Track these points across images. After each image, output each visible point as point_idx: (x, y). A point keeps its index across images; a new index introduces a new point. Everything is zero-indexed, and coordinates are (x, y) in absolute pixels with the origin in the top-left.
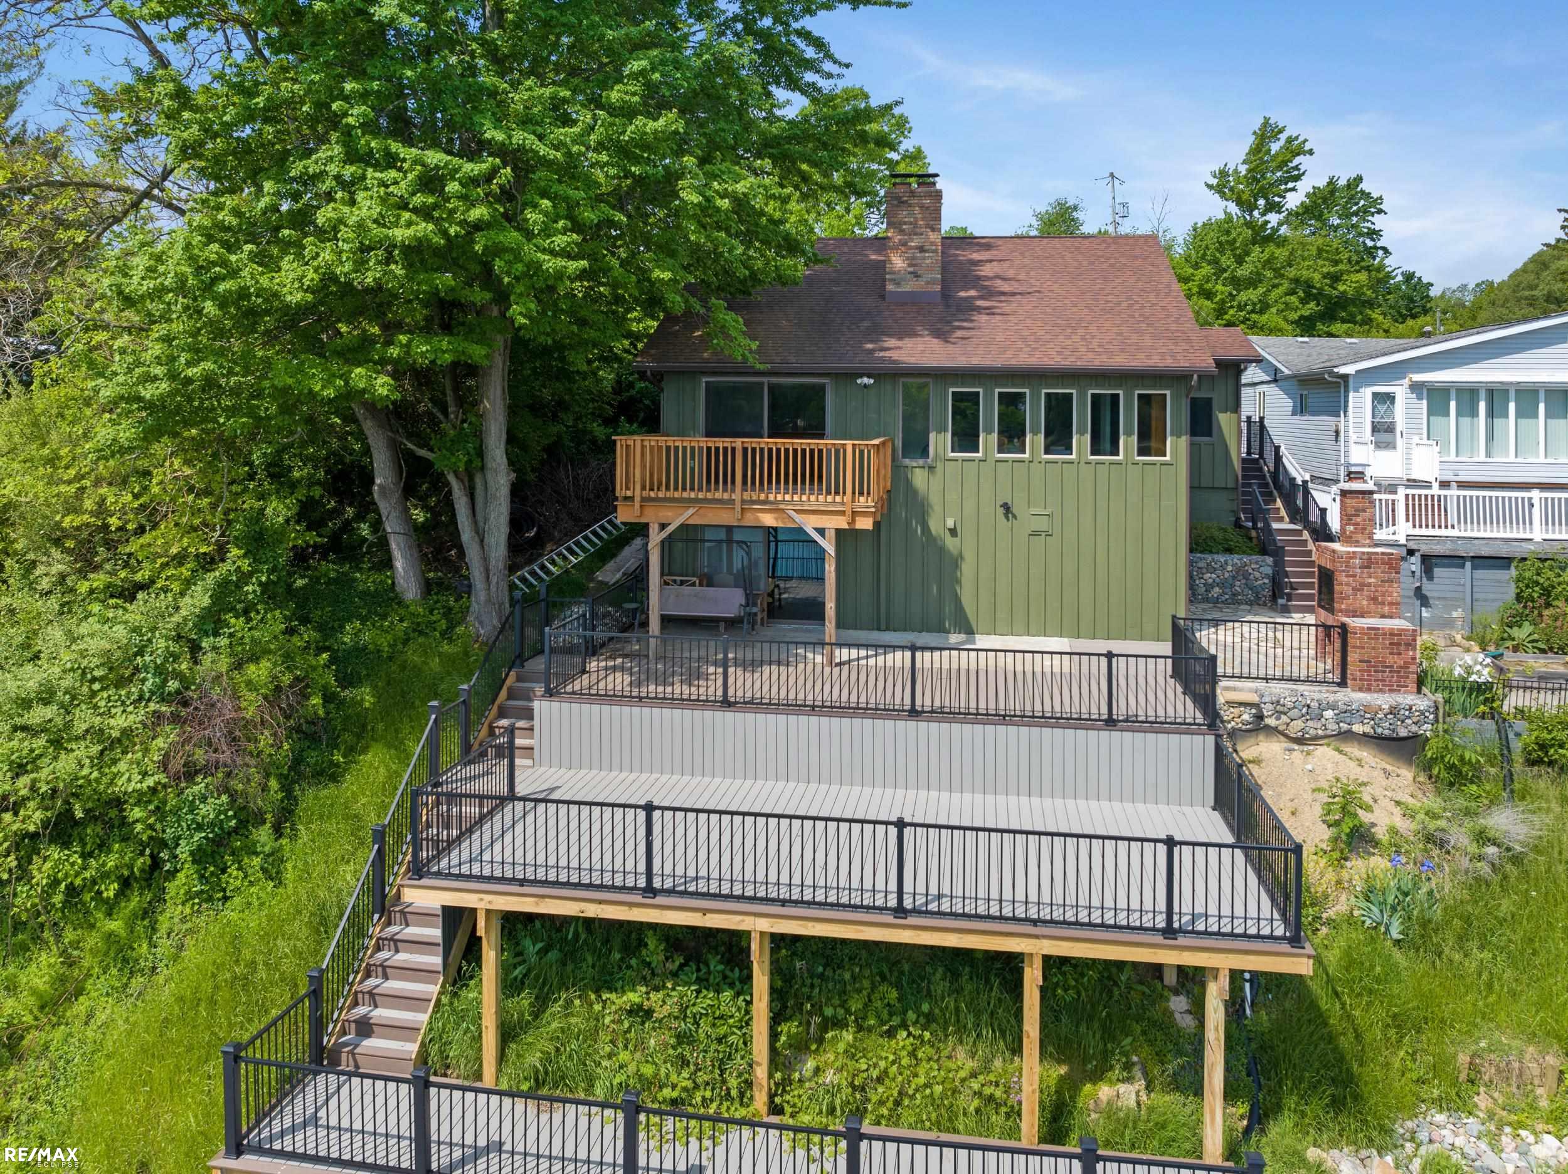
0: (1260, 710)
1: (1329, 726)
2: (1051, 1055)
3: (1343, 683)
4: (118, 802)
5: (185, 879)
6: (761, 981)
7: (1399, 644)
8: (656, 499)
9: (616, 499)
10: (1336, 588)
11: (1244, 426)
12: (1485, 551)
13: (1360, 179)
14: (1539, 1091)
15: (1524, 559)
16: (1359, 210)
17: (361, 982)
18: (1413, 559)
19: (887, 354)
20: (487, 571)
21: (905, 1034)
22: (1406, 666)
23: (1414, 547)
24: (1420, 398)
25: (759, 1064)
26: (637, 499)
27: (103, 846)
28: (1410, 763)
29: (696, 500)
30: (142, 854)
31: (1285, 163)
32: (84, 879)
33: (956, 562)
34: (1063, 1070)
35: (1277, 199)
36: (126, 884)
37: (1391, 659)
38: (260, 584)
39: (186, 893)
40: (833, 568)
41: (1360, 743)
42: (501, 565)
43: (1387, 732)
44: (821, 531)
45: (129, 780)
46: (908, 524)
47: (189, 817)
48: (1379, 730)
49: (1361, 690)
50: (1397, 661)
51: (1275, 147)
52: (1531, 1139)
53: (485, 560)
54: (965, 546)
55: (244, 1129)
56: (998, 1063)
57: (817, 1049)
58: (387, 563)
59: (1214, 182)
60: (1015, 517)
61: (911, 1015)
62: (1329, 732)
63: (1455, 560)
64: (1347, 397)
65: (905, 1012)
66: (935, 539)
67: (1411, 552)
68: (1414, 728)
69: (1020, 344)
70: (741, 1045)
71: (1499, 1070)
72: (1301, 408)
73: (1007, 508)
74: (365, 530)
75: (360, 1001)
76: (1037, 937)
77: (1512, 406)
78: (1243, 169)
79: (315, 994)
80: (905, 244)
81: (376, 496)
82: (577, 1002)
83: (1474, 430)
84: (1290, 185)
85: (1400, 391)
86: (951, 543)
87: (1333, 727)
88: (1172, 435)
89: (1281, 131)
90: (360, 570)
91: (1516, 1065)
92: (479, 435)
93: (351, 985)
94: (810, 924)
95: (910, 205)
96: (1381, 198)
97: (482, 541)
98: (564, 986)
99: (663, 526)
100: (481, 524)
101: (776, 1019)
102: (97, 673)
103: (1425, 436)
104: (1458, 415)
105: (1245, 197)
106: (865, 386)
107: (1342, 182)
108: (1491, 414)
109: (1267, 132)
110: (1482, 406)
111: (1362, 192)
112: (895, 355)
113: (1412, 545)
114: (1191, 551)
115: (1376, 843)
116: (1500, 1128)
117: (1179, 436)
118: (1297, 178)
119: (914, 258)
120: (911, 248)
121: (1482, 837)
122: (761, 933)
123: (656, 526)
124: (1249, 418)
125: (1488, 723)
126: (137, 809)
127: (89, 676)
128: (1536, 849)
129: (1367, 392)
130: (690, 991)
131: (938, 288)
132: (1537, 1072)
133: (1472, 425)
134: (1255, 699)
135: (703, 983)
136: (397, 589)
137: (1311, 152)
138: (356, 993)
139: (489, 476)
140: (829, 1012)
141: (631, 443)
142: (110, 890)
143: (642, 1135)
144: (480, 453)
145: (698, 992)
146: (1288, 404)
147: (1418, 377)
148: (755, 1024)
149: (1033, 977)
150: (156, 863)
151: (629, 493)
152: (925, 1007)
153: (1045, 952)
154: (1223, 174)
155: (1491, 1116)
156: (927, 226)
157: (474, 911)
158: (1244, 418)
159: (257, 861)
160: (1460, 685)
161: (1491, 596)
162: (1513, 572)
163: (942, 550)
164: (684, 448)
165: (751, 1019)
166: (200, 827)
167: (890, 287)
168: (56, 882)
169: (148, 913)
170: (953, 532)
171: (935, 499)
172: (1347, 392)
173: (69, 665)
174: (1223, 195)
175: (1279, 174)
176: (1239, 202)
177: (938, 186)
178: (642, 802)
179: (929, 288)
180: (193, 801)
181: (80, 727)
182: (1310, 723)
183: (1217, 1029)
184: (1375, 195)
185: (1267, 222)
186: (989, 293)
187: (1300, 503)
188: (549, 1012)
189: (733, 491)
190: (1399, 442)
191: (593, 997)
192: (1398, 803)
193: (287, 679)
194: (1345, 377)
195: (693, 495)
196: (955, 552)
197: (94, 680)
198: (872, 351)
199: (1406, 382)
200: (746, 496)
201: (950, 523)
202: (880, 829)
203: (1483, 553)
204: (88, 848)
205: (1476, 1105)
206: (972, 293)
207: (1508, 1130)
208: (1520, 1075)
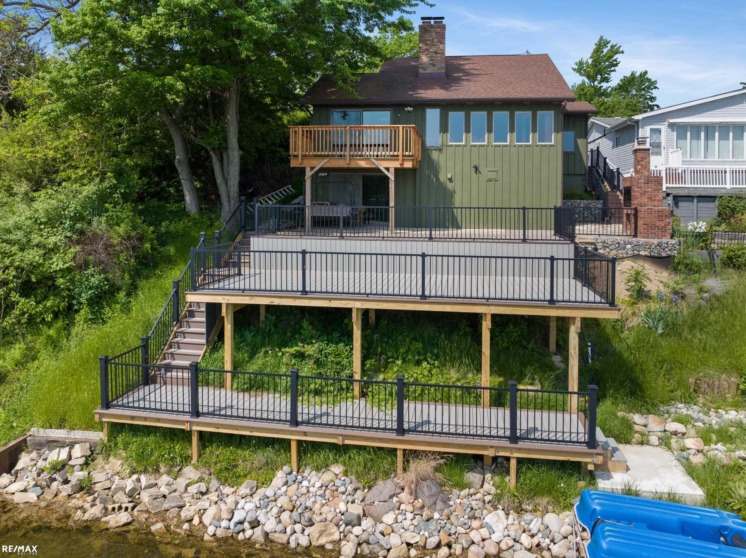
0: (596, 246)
1: (629, 252)
2: (496, 372)
3: (635, 236)
4: (52, 278)
5: (84, 312)
6: (357, 334)
7: (662, 216)
8: (309, 156)
9: (290, 156)
10: (633, 194)
11: (589, 154)
12: (703, 194)
13: (646, 72)
14: (727, 395)
15: (721, 197)
16: (645, 87)
17: (167, 350)
18: (669, 198)
19: (419, 95)
20: (229, 197)
21: (426, 363)
22: (665, 226)
23: (670, 192)
24: (673, 131)
25: (356, 373)
26: (300, 156)
27: (46, 298)
28: (667, 268)
29: (328, 156)
30: (64, 301)
31: (610, 57)
32: (36, 312)
33: (452, 194)
34: (501, 379)
35: (606, 75)
36: (56, 315)
37: (658, 224)
38: (121, 194)
39: (85, 319)
40: (393, 186)
41: (643, 260)
42: (236, 195)
43: (656, 255)
44: (388, 169)
45: (57, 265)
46: (429, 177)
47: (86, 283)
48: (653, 254)
49: (644, 238)
50: (661, 224)
51: (605, 50)
52: (724, 412)
53: (228, 192)
54: (456, 187)
55: (110, 400)
56: (470, 375)
57: (384, 371)
58: (182, 198)
59: (576, 67)
60: (480, 172)
61: (429, 355)
62: (629, 255)
63: (689, 198)
64: (638, 131)
65: (426, 354)
66: (442, 184)
67: (668, 195)
68: (669, 253)
69: (482, 91)
70: (348, 364)
71: (708, 385)
72: (617, 144)
73: (476, 168)
74: (172, 190)
75: (167, 357)
76: (488, 305)
77: (717, 134)
78: (590, 61)
79: (145, 347)
80: (428, 50)
81: (176, 164)
82: (270, 352)
83: (698, 145)
84: (613, 69)
85: (663, 127)
86: (450, 185)
87: (630, 252)
88: (555, 132)
89: (608, 43)
90: (169, 203)
91: (717, 383)
92: (224, 131)
93: (163, 350)
94: (381, 303)
95: (431, 32)
96: (656, 81)
97: (226, 184)
98: (263, 345)
99: (312, 169)
100: (226, 176)
101: (364, 358)
102: (42, 220)
103: (675, 147)
104: (691, 139)
105: (591, 74)
106: (409, 111)
107: (638, 74)
108: (707, 138)
109: (602, 44)
110: (703, 134)
111: (647, 79)
112: (423, 96)
113: (669, 191)
114: (564, 199)
115: (650, 298)
116: (709, 410)
117: (558, 133)
118: (616, 65)
119: (432, 57)
120: (431, 52)
121: (701, 290)
122: (357, 309)
123: (309, 169)
124: (592, 150)
125: (705, 252)
126: (61, 279)
127: (39, 222)
128: (727, 293)
129: (648, 128)
130: (323, 345)
131: (444, 71)
132: (726, 386)
133: (698, 144)
134: (594, 241)
135: (330, 341)
136: (187, 210)
137: (623, 52)
138: (165, 354)
139: (230, 152)
140: (390, 354)
141: (297, 129)
142: (49, 318)
143: (299, 404)
144: (225, 140)
145: (328, 344)
146: (610, 143)
147: (671, 121)
148: (354, 356)
149: (486, 326)
150: (70, 307)
151: (296, 153)
152: (436, 351)
153: (492, 312)
154: (581, 63)
155: (704, 405)
156: (439, 42)
157: (220, 304)
158: (589, 150)
159: (118, 306)
160: (691, 234)
161: (707, 215)
162: (717, 203)
163: (445, 189)
164: (322, 131)
165: (352, 355)
166: (91, 288)
167: (421, 71)
168: (24, 313)
169: (67, 328)
170: (451, 180)
171: (442, 163)
172: (638, 129)
173: (29, 216)
174: (581, 74)
175: (607, 63)
176: (589, 77)
177: (444, 23)
178: (300, 250)
179: (440, 71)
180: (88, 276)
181: (35, 242)
182: (620, 251)
183: (575, 348)
184: (653, 80)
185: (602, 87)
186: (468, 74)
187: (616, 183)
188: (257, 356)
189: (345, 151)
190: (663, 152)
191: (277, 350)
192: (661, 282)
193: (133, 234)
194: (637, 122)
195: (326, 153)
196: (452, 190)
197: (41, 223)
198: (412, 95)
199: (667, 123)
200: (352, 153)
201: (449, 176)
202: (414, 258)
203: (702, 194)
204: (38, 299)
205: (698, 401)
206: (460, 74)
207: (712, 410)
208: (719, 388)
